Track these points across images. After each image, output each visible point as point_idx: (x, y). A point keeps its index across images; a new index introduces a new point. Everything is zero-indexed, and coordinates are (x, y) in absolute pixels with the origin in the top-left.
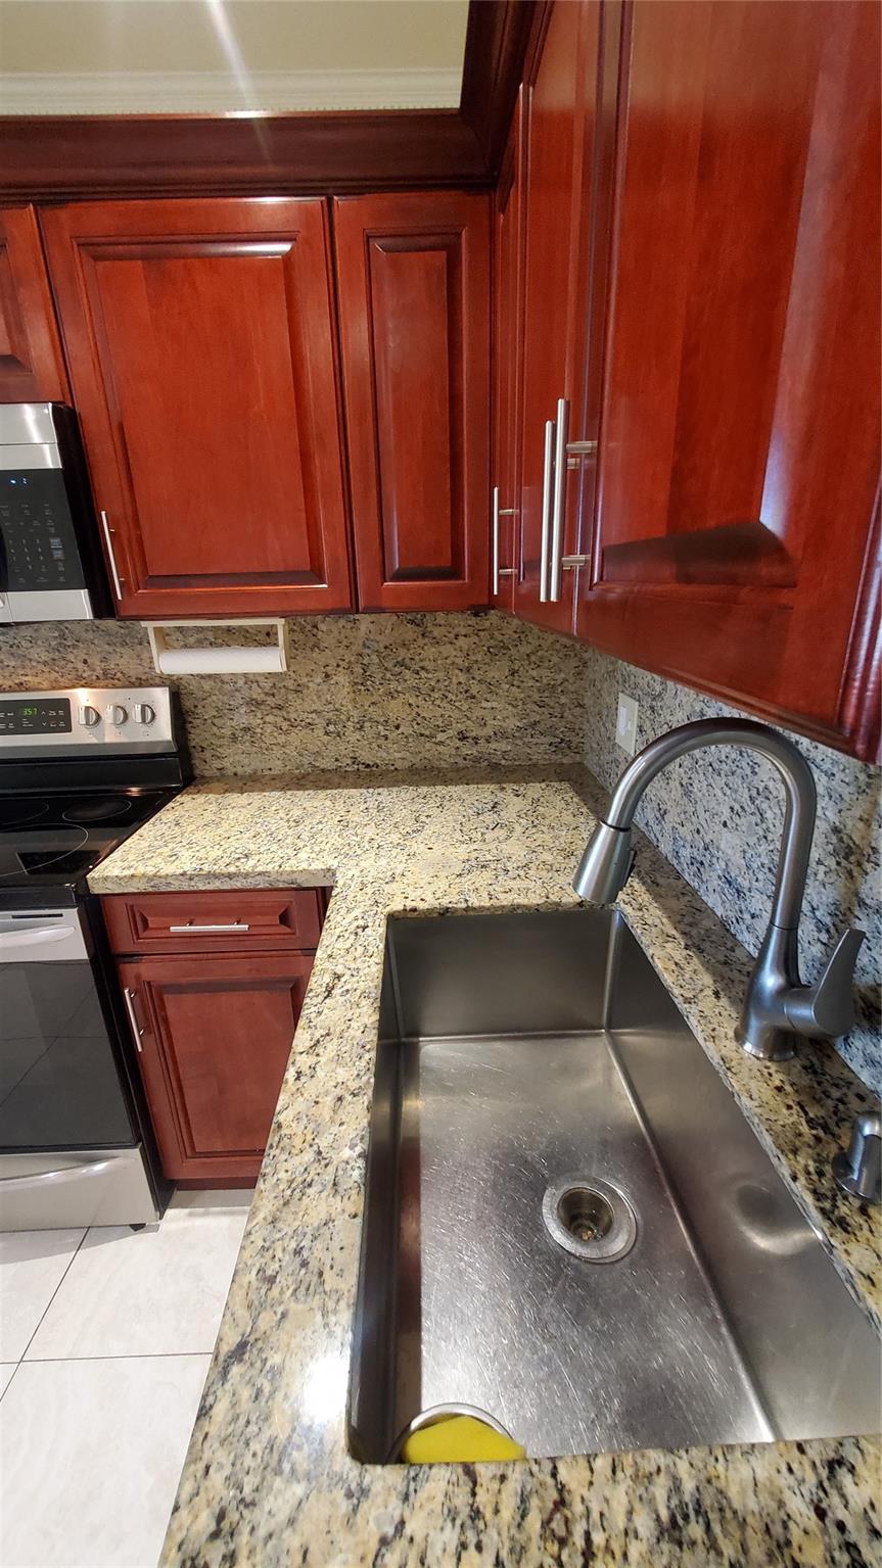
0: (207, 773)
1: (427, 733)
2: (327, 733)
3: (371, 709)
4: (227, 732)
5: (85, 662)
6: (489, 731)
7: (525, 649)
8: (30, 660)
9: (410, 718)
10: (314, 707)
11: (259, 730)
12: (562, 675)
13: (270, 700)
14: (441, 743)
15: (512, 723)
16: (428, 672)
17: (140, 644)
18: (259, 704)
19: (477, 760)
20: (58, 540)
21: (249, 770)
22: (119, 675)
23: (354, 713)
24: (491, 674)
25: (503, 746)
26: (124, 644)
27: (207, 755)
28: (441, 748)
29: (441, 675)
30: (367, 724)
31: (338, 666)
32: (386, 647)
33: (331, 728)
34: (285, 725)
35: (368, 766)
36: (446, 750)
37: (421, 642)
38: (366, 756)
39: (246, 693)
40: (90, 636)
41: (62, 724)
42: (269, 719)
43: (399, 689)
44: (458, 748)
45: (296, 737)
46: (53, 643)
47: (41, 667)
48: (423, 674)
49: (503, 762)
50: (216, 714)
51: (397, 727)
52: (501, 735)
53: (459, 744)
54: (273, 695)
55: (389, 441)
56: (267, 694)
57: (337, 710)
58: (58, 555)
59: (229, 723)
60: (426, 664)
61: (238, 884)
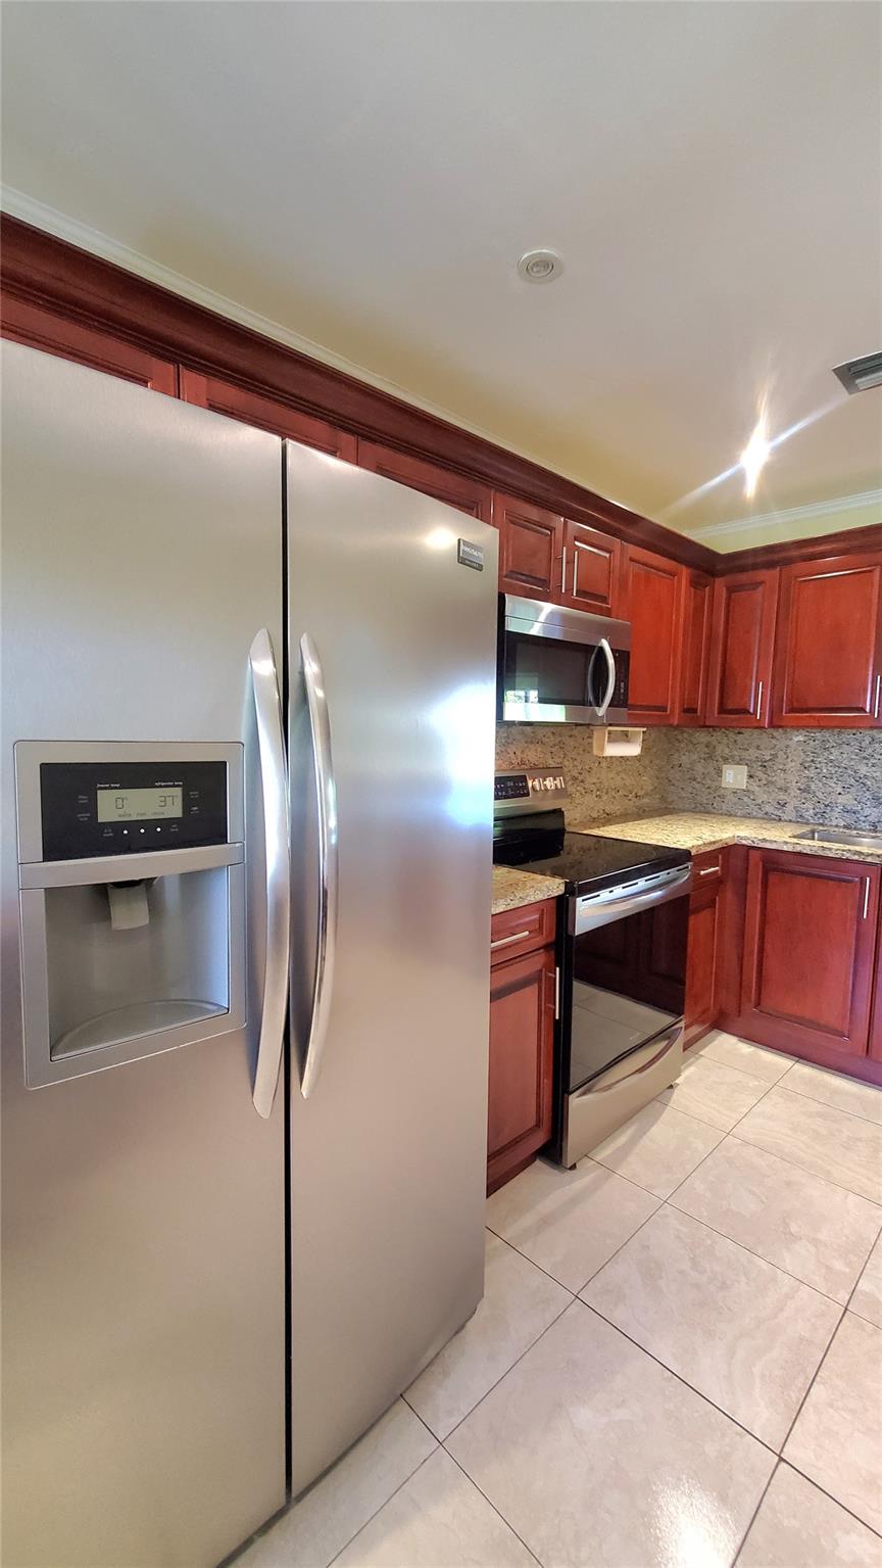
41: (525, 791)
61: (715, 847)
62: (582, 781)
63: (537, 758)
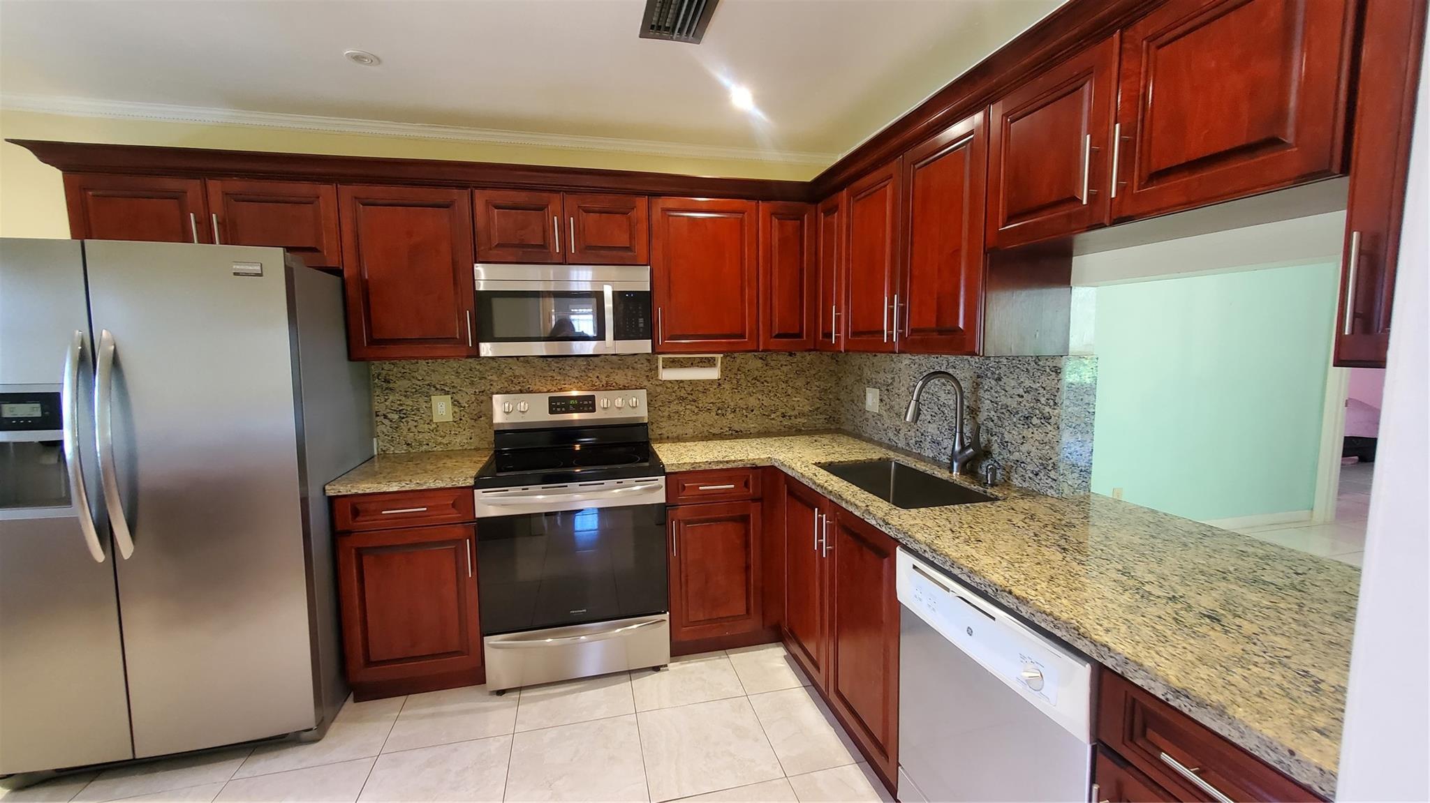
0: (652, 437)
1: (767, 414)
2: (717, 414)
3: (739, 402)
4: (666, 414)
5: (598, 377)
6: (796, 412)
7: (813, 372)
8: (569, 376)
9: (759, 406)
10: (712, 401)
11: (683, 413)
12: (830, 384)
13: (690, 397)
14: (773, 419)
15: (807, 408)
16: (768, 383)
17: (628, 368)
18: (684, 399)
19: (790, 428)
20: (642, 319)
21: (675, 435)
22: (614, 384)
23: (732, 404)
24: (797, 384)
25: (803, 420)
26: (619, 368)
27: (655, 426)
28: (773, 422)
29: (774, 384)
30: (737, 409)
31: (725, 379)
32: (748, 371)
33: (720, 411)
34: (696, 410)
35: (737, 432)
36: (776, 422)
37: (765, 368)
38: (736, 427)
39: (678, 393)
40: (603, 364)
41: (591, 408)
42: (687, 407)
43: (754, 391)
44: (781, 422)
45: (703, 416)
46: (583, 368)
47: (574, 380)
48: (765, 384)
49: (803, 429)
50: (661, 404)
51: (752, 411)
52: (802, 414)
53: (782, 419)
54: (692, 394)
55: (776, 282)
56: (688, 394)
57: (723, 402)
58: (641, 325)
59: (668, 409)
60: (767, 379)
61: (730, 466)
62: (694, 401)
63: (626, 381)
